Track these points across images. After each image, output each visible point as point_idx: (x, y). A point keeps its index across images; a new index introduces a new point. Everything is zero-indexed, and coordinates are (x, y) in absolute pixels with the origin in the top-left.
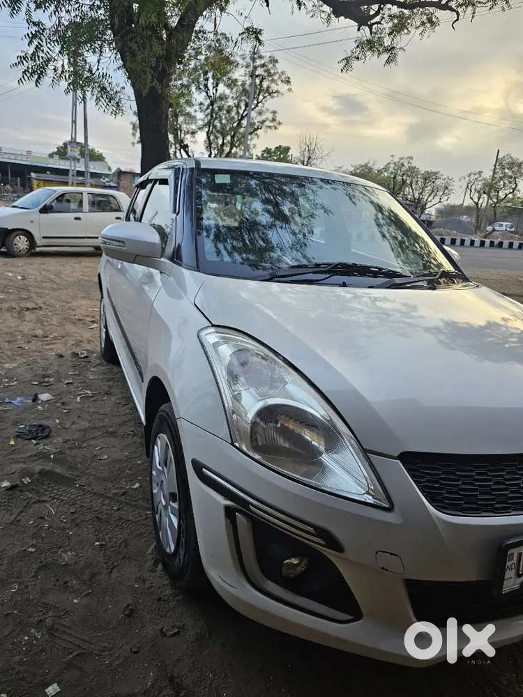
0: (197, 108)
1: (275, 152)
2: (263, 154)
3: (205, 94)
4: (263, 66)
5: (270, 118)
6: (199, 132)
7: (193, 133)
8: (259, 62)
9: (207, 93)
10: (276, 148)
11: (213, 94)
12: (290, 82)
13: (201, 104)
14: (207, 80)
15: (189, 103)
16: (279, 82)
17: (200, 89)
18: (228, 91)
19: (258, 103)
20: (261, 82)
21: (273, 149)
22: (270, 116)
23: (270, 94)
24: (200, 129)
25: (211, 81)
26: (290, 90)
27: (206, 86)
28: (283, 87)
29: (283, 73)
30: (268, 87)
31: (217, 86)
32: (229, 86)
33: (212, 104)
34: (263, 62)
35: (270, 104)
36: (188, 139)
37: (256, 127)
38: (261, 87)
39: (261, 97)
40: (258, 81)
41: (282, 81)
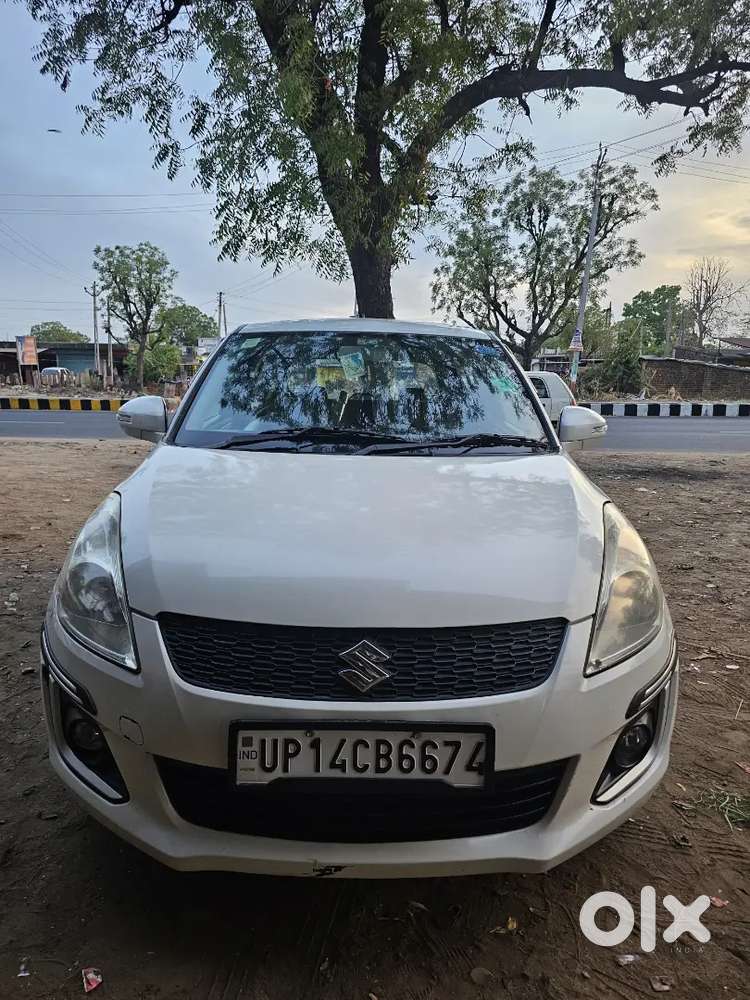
0: (518, 252)
1: (655, 297)
2: (635, 302)
3: (528, 233)
4: (613, 181)
5: (626, 252)
6: (519, 284)
7: (510, 286)
8: (606, 178)
9: (531, 231)
10: (658, 290)
11: (540, 230)
12: (656, 196)
13: (522, 247)
14: (531, 213)
15: (505, 249)
16: (638, 199)
17: (522, 226)
18: (563, 224)
19: (606, 232)
20: (611, 204)
21: (652, 293)
22: (625, 248)
23: (624, 218)
24: (519, 280)
25: (536, 214)
26: (655, 207)
27: (530, 222)
28: (645, 206)
29: (643, 185)
30: (622, 208)
31: (546, 218)
32: (564, 216)
33: (538, 244)
34: (612, 176)
35: (624, 231)
36: (503, 295)
37: (603, 265)
38: (611, 210)
39: (611, 224)
40: (605, 203)
41: (643, 197)
